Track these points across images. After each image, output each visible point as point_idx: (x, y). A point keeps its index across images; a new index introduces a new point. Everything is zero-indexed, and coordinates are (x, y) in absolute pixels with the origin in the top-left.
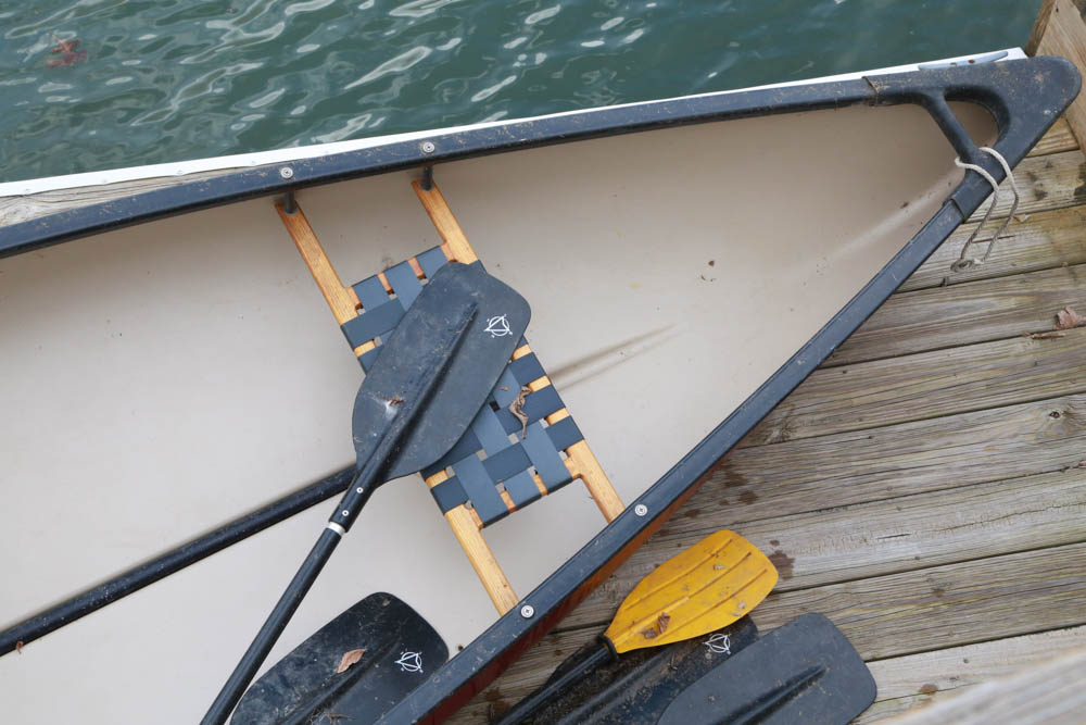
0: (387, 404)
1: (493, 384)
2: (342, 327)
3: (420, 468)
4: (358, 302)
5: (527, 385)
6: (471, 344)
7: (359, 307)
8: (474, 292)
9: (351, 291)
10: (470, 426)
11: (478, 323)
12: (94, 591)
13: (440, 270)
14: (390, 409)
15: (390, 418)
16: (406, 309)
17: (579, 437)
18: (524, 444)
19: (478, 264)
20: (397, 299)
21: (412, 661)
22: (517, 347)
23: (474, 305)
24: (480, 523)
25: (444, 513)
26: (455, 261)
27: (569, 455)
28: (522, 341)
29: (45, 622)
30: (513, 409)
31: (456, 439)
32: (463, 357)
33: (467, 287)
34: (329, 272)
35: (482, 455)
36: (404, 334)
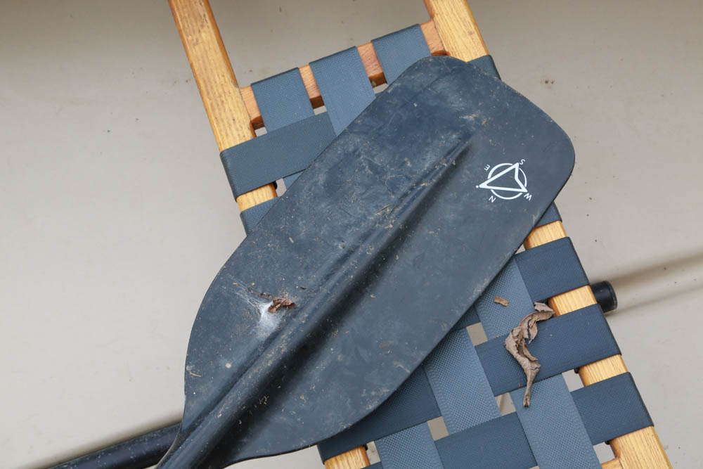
0: (264, 307)
1: (479, 290)
2: (224, 155)
3: (321, 438)
4: (256, 114)
5: (548, 302)
6: (447, 210)
7: (258, 123)
8: (470, 112)
9: (249, 94)
10: (422, 368)
11: (465, 175)
13: (412, 69)
14: (267, 319)
15: (263, 335)
16: (338, 134)
17: (641, 420)
18: (525, 417)
19: (488, 61)
20: (325, 114)
22: (538, 225)
23: (467, 136)
26: (444, 53)
27: (617, 455)
28: (549, 214)
30: (511, 344)
31: (386, 392)
32: (426, 232)
33: (456, 102)
34: (216, 56)
35: (437, 428)
36: (322, 178)
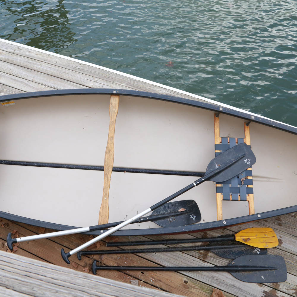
0: (217, 165)
1: (241, 172)
2: (215, 145)
3: (216, 181)
4: (221, 141)
5: (247, 176)
6: (240, 162)
7: (221, 142)
8: (246, 151)
9: (221, 138)
10: (231, 179)
11: (243, 159)
12: (142, 169)
13: (241, 143)
14: (217, 166)
15: (216, 168)
16: (230, 147)
17: (252, 193)
18: (240, 188)
19: (250, 146)
20: (229, 145)
21: (193, 217)
22: (249, 168)
23: (245, 154)
24: (223, 199)
25: (216, 193)
26: (245, 143)
27: (248, 195)
28: (251, 167)
29: (131, 170)
30: (242, 180)
31: (227, 180)
32: (237, 164)
33: (245, 150)
34: (218, 132)
35: (230, 185)
36: (227, 153)
